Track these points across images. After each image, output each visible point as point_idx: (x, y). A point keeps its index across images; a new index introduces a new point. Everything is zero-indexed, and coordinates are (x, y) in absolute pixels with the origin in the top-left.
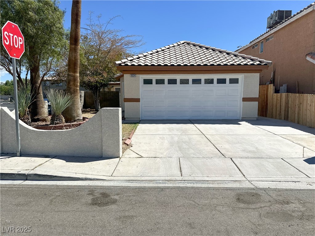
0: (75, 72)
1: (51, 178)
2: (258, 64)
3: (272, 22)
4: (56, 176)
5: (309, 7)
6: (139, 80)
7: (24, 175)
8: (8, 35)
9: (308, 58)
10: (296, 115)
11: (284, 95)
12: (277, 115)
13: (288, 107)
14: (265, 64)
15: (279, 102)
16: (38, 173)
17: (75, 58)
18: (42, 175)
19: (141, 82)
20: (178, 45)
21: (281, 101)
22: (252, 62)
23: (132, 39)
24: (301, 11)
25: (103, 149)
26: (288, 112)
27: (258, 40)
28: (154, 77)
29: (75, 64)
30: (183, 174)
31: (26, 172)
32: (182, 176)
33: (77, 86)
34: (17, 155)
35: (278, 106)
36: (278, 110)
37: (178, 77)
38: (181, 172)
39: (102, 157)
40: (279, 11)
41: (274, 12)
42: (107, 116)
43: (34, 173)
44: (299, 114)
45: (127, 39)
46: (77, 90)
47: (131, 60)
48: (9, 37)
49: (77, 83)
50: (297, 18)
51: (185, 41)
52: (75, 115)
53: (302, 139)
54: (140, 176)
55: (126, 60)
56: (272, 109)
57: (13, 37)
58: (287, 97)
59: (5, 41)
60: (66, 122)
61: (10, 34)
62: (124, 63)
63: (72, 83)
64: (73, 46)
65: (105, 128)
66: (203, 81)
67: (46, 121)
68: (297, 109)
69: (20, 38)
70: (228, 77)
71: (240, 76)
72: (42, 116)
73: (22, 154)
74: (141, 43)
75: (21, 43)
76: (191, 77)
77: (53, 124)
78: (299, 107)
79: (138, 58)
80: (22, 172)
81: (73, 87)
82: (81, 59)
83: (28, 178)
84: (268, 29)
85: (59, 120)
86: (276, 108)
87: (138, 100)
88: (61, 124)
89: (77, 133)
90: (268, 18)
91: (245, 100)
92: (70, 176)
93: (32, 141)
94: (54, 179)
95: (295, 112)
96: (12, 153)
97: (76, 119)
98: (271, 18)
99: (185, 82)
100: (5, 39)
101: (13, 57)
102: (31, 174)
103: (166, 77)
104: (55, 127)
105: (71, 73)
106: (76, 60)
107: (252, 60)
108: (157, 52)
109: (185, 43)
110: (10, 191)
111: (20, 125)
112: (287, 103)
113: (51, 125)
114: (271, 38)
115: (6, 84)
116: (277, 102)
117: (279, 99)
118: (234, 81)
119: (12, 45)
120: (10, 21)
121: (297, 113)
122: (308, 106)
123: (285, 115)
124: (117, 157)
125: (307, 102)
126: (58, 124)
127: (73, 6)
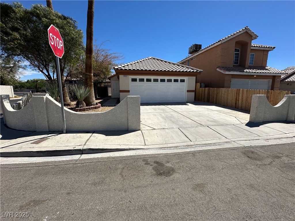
0: (91, 73)
1: (103, 151)
2: (196, 72)
3: (191, 50)
4: (106, 149)
5: (219, 41)
6: (129, 79)
7: (80, 150)
8: (52, 36)
9: (218, 69)
10: (215, 100)
11: (204, 89)
12: (202, 99)
13: (209, 95)
14: (199, 72)
15: (204, 92)
16: (91, 148)
17: (90, 63)
18: (95, 149)
19: (130, 80)
20: (149, 59)
21: (205, 92)
22: (192, 70)
23: (117, 55)
24: (214, 44)
25: (129, 125)
26: (209, 98)
27: (186, 60)
28: (138, 77)
29: (90, 67)
30: (191, 140)
31: (81, 148)
32: (191, 141)
33: (92, 82)
34: (64, 132)
35: (203, 94)
36: (202, 97)
37: (152, 78)
38: (188, 138)
39: (128, 130)
40: (196, 44)
41: (193, 45)
42: (131, 101)
43: (89, 148)
44: (216, 98)
45: (113, 55)
46: (92, 84)
47: (123, 67)
48: (53, 38)
49: (92, 80)
50: (211, 48)
51: (152, 57)
52: (91, 101)
53: (229, 113)
54: (165, 143)
55: (121, 66)
56: (199, 96)
57: (56, 39)
58: (209, 90)
59: (51, 41)
60: (87, 106)
61: (54, 36)
62: (120, 68)
63: (88, 80)
64: (89, 55)
65: (130, 110)
66: (166, 80)
67: (70, 106)
68: (215, 96)
69: (61, 41)
70: (179, 78)
71: (186, 78)
72: (67, 102)
73: (68, 132)
74: (122, 58)
75: (62, 46)
76: (159, 78)
77: (79, 108)
78: (216, 95)
79: (127, 65)
80: (77, 148)
81: (89, 83)
82: (94, 64)
83: (83, 152)
84: (190, 55)
85: (82, 105)
86: (202, 96)
87: (128, 91)
88: (83, 107)
89: (109, 114)
90: (189, 48)
91: (188, 91)
92: (117, 148)
93: (75, 121)
94: (105, 151)
95: (214, 98)
96: (58, 131)
97: (92, 104)
98: (191, 48)
99: (156, 80)
100: (51, 39)
101: (57, 56)
102: (86, 149)
103: (145, 77)
104: (80, 109)
105: (88, 73)
106: (91, 65)
107: (192, 69)
108: (138, 62)
109: (151, 58)
110: (76, 167)
111: (65, 110)
112: (209, 93)
113: (77, 108)
114: (194, 58)
115: (27, 82)
116: (202, 93)
117: (204, 91)
118: (182, 81)
119: (56, 46)
120: (54, 25)
121: (215, 98)
122: (223, 94)
123: (207, 99)
124: (139, 130)
125: (222, 92)
126: (81, 107)
127: (87, 27)
